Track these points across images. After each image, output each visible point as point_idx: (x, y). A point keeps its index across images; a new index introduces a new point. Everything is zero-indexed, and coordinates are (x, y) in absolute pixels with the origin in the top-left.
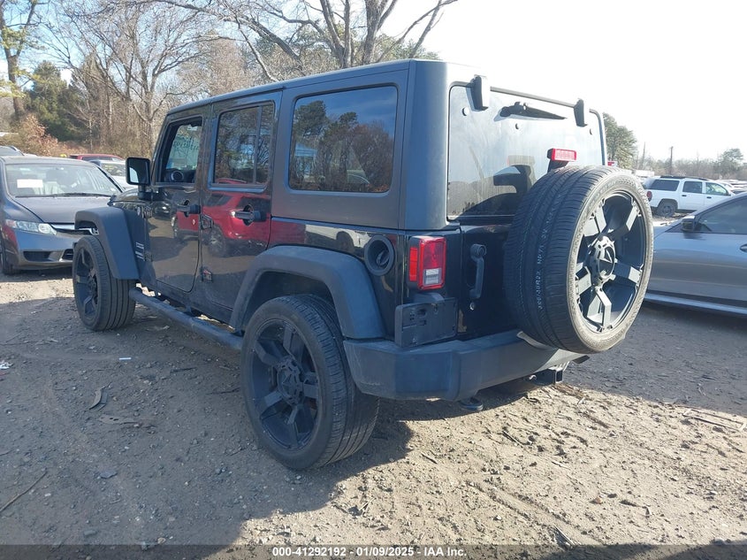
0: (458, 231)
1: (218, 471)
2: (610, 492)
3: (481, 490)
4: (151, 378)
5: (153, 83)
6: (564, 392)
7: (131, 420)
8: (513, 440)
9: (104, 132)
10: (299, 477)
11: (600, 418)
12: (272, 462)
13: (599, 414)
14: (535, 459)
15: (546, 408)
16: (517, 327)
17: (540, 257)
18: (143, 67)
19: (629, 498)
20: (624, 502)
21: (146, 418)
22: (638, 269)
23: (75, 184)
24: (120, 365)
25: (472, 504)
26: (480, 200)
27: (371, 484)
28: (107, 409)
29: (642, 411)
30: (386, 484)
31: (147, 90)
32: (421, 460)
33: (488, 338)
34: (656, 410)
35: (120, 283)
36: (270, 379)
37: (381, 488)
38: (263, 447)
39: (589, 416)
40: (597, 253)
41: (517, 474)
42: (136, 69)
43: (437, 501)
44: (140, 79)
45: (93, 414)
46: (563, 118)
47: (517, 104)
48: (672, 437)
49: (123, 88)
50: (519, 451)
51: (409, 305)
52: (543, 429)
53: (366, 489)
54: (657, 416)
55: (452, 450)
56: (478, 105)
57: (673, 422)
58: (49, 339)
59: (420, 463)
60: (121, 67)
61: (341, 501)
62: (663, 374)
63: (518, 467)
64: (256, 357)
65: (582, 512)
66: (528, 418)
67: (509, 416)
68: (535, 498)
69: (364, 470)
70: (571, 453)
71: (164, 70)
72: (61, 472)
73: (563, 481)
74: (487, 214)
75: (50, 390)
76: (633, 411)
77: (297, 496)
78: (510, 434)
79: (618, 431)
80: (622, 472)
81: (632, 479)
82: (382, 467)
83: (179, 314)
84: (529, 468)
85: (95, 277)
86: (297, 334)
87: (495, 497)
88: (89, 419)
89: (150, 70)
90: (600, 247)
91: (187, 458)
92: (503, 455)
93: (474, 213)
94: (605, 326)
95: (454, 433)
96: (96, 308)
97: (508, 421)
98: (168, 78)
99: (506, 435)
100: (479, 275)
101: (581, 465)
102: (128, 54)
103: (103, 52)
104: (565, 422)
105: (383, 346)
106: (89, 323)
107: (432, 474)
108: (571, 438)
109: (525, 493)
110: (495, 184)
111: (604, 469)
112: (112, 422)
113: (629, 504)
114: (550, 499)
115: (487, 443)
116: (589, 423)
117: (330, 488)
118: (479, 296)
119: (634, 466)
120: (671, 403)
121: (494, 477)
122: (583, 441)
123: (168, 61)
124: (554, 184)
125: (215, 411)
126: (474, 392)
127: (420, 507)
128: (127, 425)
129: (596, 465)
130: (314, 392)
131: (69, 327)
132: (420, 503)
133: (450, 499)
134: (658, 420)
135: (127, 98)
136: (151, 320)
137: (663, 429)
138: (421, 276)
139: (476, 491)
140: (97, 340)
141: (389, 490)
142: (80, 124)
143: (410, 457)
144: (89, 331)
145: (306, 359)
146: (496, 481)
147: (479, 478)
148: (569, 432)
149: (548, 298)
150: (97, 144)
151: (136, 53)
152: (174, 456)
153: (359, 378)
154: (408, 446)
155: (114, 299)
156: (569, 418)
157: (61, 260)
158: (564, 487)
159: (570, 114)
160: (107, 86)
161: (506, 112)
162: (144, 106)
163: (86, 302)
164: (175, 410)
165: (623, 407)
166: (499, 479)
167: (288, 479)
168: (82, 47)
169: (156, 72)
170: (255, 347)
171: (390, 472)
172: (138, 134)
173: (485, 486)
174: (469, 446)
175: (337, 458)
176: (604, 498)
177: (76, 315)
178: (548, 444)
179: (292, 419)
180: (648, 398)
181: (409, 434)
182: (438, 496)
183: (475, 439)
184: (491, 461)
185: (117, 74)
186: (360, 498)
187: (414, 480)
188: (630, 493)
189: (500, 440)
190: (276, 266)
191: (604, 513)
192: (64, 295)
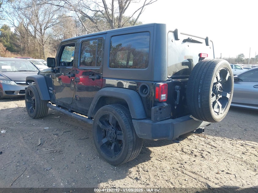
0: (171, 81)
1: (87, 166)
2: (222, 170)
3: (178, 170)
4: (57, 135)
5: (44, 32)
6: (200, 136)
7: (53, 149)
8: (186, 153)
9: (27, 49)
10: (116, 168)
11: (213, 145)
12: (105, 163)
13: (212, 143)
14: (194, 159)
15: (195, 142)
16: (190, 114)
17: (200, 90)
18: (40, 27)
19: (229, 172)
20: (227, 173)
21: (58, 148)
22: (229, 94)
23: (21, 67)
24: (45, 130)
25: (176, 175)
26: (178, 71)
27: (141, 169)
28: (43, 146)
29: (227, 142)
30: (146, 169)
31: (42, 35)
32: (156, 161)
33: (180, 118)
34: (231, 142)
35: (43, 102)
36: (103, 134)
37: (144, 171)
38: (101, 157)
39: (209, 144)
40: (217, 88)
41: (190, 164)
42: (38, 27)
43: (164, 175)
44: (39, 31)
45: (39, 148)
46: (202, 43)
47: (189, 38)
48: (239, 151)
49: (33, 34)
50: (189, 157)
51: (156, 107)
52: (195, 149)
53: (139, 171)
54: (232, 144)
55: (166, 157)
56: (176, 38)
57: (238, 145)
58: (18, 122)
59: (156, 162)
60: (33, 26)
61: (131, 175)
62: (231, 129)
63: (189, 162)
64: (98, 126)
65: (214, 177)
66: (189, 145)
67: (183, 145)
68: (197, 172)
69: (137, 165)
70: (206, 157)
71: (48, 28)
72: (31, 169)
73: (205, 166)
74: (180, 75)
75: (22, 140)
76: (224, 142)
77: (116, 174)
78: (184, 151)
79: (220, 149)
80: (224, 163)
81: (228, 165)
82: (143, 163)
83: (67, 112)
84: (193, 162)
85: (34, 100)
86: (114, 118)
87: (183, 173)
88: (38, 149)
89: (43, 28)
90: (218, 86)
91: (75, 162)
92: (183, 158)
93: (176, 75)
94: (220, 113)
95: (165, 151)
96: (35, 110)
97: (183, 147)
98: (49, 30)
99: (183, 151)
100: (178, 96)
101: (210, 161)
102: (35, 22)
103: (26, 21)
104: (202, 146)
105: (147, 121)
106: (32, 116)
107: (161, 165)
108: (205, 152)
109: (193, 171)
110: (182, 65)
111: (218, 162)
112: (46, 150)
113: (229, 174)
114: (202, 173)
115: (177, 154)
116: (210, 147)
117: (127, 171)
118: (178, 104)
119: (228, 161)
120: (236, 139)
121: (182, 166)
122: (209, 153)
123: (49, 25)
124: (203, 65)
125: (82, 146)
126: (178, 137)
127: (159, 177)
128: (52, 151)
129: (215, 161)
130: (121, 138)
131: (24, 117)
132: (159, 175)
133: (169, 174)
134: (233, 145)
135: (35, 37)
136: (53, 114)
137: (235, 148)
138: (160, 97)
139: (177, 171)
140: (35, 122)
141: (147, 171)
142: (18, 46)
143: (152, 159)
144: (32, 119)
145: (117, 126)
146: (183, 167)
147: (177, 166)
148: (204, 150)
149: (202, 104)
150: (24, 53)
151: (38, 21)
152: (70, 162)
153: (138, 133)
154: (151, 156)
155: (41, 107)
156: (203, 145)
157: (18, 94)
158: (206, 169)
159: (204, 41)
160: (28, 33)
161: (185, 41)
162: (41, 40)
163: (30, 108)
164: (68, 146)
165: (220, 141)
166: (184, 166)
167: (112, 169)
168: (18, 19)
169: (45, 28)
170: (98, 123)
171: (146, 165)
172: (39, 50)
173: (179, 169)
174: (171, 155)
175: (129, 160)
176: (220, 172)
177: (26, 113)
178: (197, 154)
179: (112, 148)
180: (228, 138)
181: (150, 152)
182: (164, 173)
183: (173, 153)
184: (180, 160)
185: (31, 29)
186: (138, 174)
187: (155, 168)
188: (228, 170)
189: (181, 153)
190: (106, 94)
191: (221, 177)
192: (20, 106)
